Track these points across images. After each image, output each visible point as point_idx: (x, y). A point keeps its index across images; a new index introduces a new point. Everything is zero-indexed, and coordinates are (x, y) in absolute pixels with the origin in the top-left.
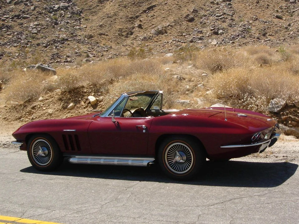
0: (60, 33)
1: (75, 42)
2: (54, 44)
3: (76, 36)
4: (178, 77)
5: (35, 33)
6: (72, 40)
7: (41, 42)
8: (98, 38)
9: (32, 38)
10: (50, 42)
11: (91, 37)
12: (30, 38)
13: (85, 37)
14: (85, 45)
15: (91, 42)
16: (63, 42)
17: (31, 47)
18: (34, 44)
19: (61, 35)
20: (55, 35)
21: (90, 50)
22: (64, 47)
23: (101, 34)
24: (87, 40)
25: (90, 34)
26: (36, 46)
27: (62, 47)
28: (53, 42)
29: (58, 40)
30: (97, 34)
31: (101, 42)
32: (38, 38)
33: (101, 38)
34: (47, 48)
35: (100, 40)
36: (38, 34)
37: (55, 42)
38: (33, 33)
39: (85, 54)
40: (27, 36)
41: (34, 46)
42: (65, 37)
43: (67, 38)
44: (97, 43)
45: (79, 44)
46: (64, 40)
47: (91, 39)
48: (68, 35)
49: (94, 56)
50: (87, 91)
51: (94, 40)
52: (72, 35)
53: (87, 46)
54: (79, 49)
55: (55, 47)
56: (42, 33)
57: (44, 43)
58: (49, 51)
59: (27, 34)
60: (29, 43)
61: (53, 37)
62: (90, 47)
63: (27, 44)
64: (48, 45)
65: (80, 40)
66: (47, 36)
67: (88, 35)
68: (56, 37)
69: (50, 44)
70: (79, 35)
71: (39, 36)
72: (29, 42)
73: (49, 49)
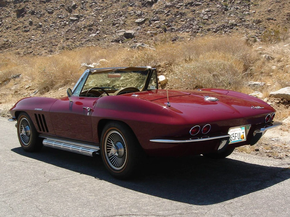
0: (229, 18)
1: (243, 27)
2: (223, 29)
3: (245, 21)
4: (266, 56)
5: (206, 19)
6: (241, 25)
7: (211, 28)
8: (266, 23)
9: (203, 24)
10: (219, 27)
11: (259, 22)
12: (202, 24)
13: (254, 22)
14: (253, 30)
15: (259, 27)
16: (231, 27)
17: (202, 32)
18: (204, 30)
19: (230, 21)
20: (224, 21)
21: (257, 35)
22: (233, 31)
23: (269, 19)
24: (255, 25)
25: (258, 19)
26: (207, 31)
27: (230, 32)
28: (222, 27)
29: (228, 25)
30: (266, 19)
31: (269, 27)
32: (208, 24)
33: (269, 23)
34: (217, 33)
35: (268, 25)
36: (209, 19)
37: (224, 27)
38: (204, 19)
39: (253, 39)
40: (198, 22)
41: (204, 32)
42: (234, 23)
43: (236, 23)
44: (265, 28)
45: (248, 29)
46: (232, 25)
47: (259, 24)
48: (237, 21)
49: (261, 41)
50: (162, 70)
51: (262, 25)
52: (240, 21)
53: (255, 31)
54: (247, 34)
55: (224, 32)
56: (213, 19)
57: (214, 29)
58: (218, 35)
59: (199, 20)
60: (200, 29)
61: (223, 22)
62: (257, 32)
63: (199, 30)
64: (218, 30)
65: (249, 25)
66: (217, 22)
67: (256, 20)
68: (226, 22)
69: (219, 29)
70: (248, 21)
71: (210, 21)
72: (200, 27)
73: (218, 34)
